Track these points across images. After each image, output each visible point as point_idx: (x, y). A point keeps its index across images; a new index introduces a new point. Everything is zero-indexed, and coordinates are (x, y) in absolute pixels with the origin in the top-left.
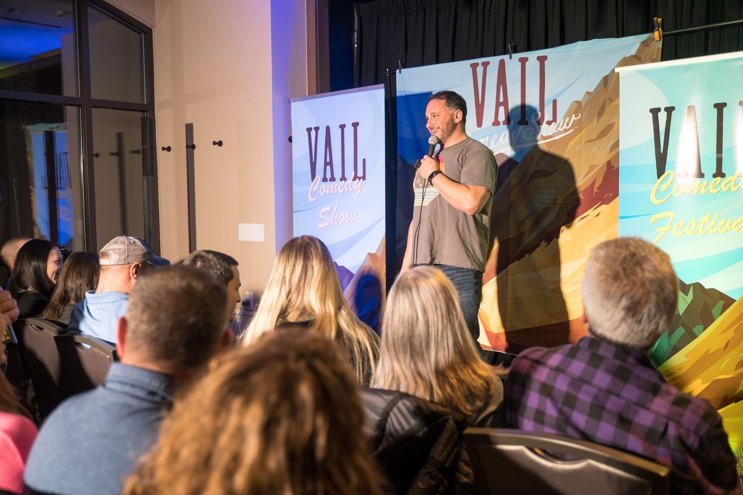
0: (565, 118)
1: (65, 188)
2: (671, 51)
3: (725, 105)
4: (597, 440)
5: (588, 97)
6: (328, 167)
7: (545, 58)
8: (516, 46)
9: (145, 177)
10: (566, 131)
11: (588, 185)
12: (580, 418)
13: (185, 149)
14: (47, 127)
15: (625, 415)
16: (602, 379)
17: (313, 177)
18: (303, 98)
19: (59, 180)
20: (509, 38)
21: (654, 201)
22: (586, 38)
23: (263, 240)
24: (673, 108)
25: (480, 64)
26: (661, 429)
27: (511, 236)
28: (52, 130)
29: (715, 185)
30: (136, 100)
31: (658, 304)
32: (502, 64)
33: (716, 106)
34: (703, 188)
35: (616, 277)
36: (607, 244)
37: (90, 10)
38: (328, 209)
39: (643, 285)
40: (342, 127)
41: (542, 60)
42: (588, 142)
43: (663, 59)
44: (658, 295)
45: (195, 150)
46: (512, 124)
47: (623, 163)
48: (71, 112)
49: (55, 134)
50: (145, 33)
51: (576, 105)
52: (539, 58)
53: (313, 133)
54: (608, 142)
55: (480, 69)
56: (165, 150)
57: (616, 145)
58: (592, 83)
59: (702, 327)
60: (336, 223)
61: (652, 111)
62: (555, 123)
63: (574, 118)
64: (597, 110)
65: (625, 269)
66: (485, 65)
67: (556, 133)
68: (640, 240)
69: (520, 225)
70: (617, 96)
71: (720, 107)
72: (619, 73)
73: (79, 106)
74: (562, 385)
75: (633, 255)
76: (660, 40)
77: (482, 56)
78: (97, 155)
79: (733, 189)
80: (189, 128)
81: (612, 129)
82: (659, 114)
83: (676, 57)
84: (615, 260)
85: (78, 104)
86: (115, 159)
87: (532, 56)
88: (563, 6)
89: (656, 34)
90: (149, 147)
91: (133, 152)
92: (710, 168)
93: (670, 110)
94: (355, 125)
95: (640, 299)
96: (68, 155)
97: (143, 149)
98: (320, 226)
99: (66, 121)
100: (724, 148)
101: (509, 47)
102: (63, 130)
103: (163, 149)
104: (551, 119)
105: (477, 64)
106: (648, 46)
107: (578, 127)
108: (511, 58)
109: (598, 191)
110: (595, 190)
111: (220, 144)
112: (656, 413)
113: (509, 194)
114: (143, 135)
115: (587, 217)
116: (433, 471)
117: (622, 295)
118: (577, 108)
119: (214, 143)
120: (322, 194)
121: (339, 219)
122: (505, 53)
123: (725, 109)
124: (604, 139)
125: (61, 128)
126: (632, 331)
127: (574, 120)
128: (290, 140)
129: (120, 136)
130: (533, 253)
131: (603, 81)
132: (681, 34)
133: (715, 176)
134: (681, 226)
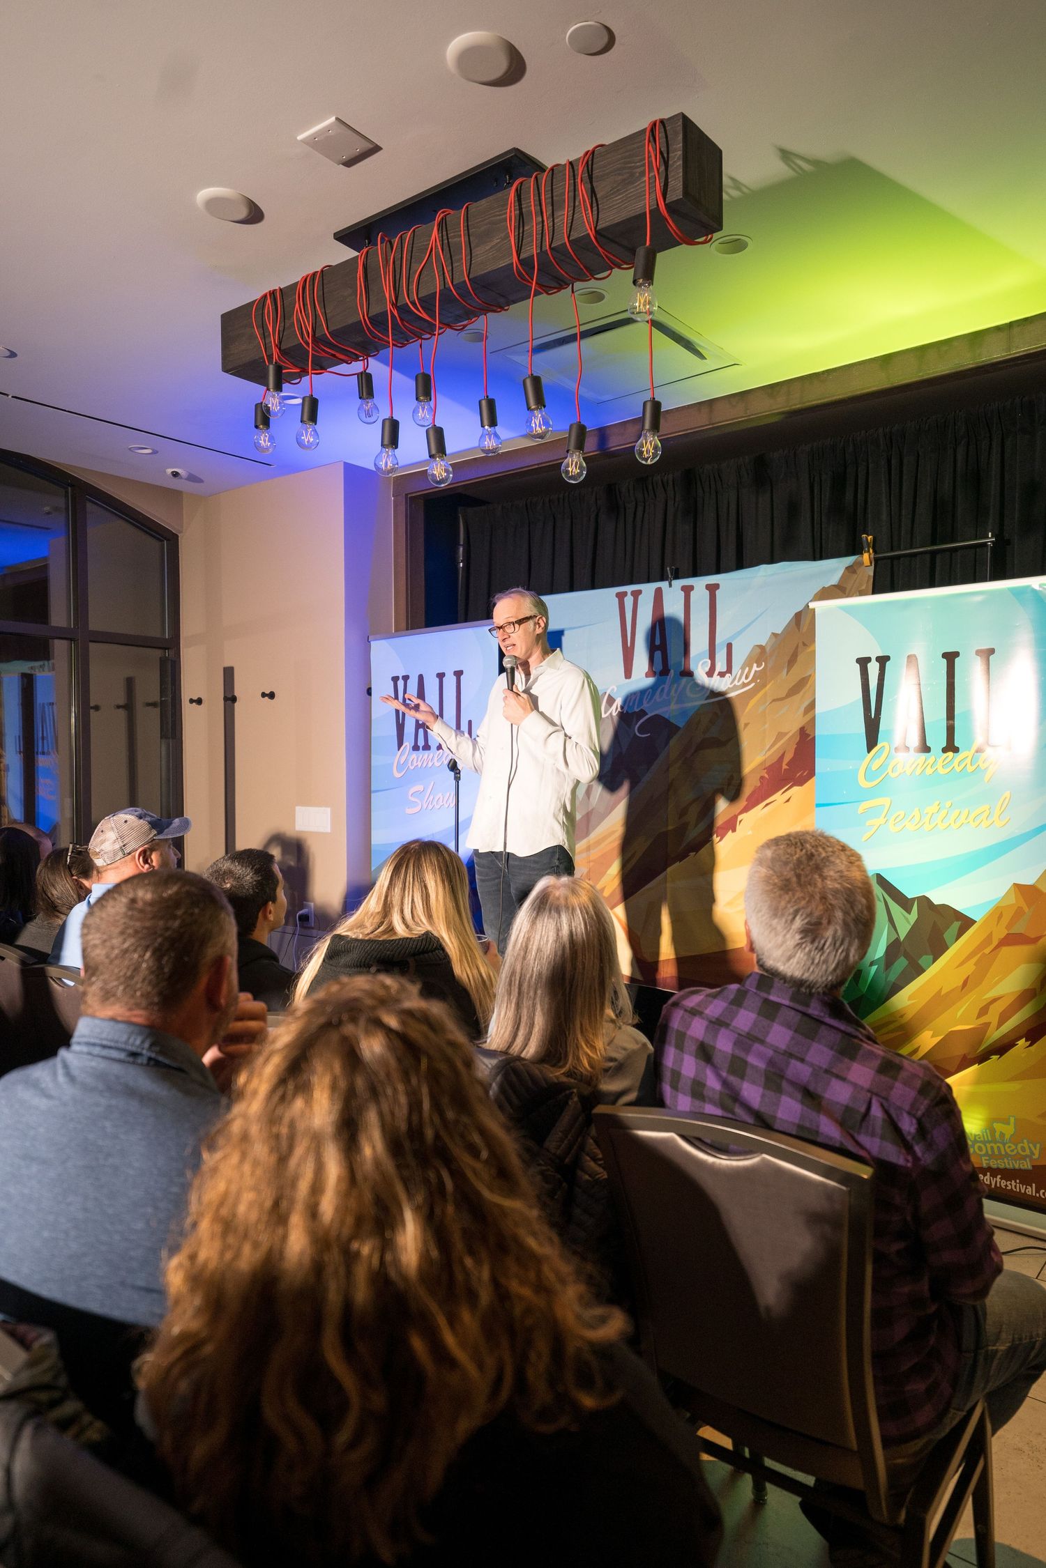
0: (743, 668)
1: (49, 753)
2: (886, 580)
3: (956, 654)
4: (776, 1126)
5: (774, 640)
6: (421, 731)
7: (716, 586)
8: (677, 570)
9: (163, 741)
10: (744, 685)
11: (775, 759)
12: (752, 1092)
13: (222, 702)
14: (24, 667)
15: (811, 1088)
16: (779, 1036)
17: (400, 744)
18: (388, 636)
19: (40, 741)
20: (668, 560)
21: (864, 783)
22: (772, 561)
23: (329, 830)
24: (887, 658)
25: (629, 594)
26: (863, 1109)
27: (670, 828)
28: (33, 672)
29: (945, 763)
30: (153, 632)
31: (846, 925)
32: (659, 592)
33: (945, 655)
34: (930, 765)
35: (785, 887)
36: (776, 842)
37: (89, 506)
38: (420, 788)
39: (824, 898)
40: (441, 676)
41: (712, 589)
42: (774, 700)
43: (874, 592)
44: (846, 913)
45: (236, 704)
46: (672, 676)
47: (820, 731)
48: (60, 647)
49: (36, 677)
50: (168, 541)
51: (758, 650)
52: (708, 587)
53: (401, 683)
54: (800, 702)
55: (629, 601)
56: (194, 704)
57: (812, 706)
58: (779, 622)
59: (931, 957)
60: (430, 807)
61: (859, 661)
62: (730, 675)
63: (755, 668)
64: (787, 658)
65: (798, 876)
66: (636, 594)
67: (732, 688)
68: (822, 835)
69: (683, 813)
70: (813, 641)
71: (950, 657)
72: (814, 609)
73: (71, 640)
74: (724, 1044)
75: (811, 856)
76: (871, 565)
77: (631, 582)
78: (97, 708)
79: (970, 769)
80: (229, 673)
81: (807, 683)
82: (869, 665)
83: (893, 588)
84: (786, 863)
85: (69, 636)
86: (122, 713)
87: (700, 584)
88: (740, 518)
89: (866, 556)
90: (170, 700)
91: (149, 705)
92: (937, 739)
93: (883, 660)
94: (459, 674)
95: (820, 917)
96: (55, 707)
97: (161, 701)
98: (409, 811)
99: (53, 659)
100: (956, 712)
101: (669, 572)
102: (49, 671)
103: (192, 701)
104: (725, 669)
105: (625, 594)
106: (854, 572)
107: (761, 680)
108: (670, 586)
109: (788, 767)
110: (785, 767)
111: (272, 696)
112: (855, 1085)
113: (668, 769)
114: (162, 682)
115: (772, 804)
116: (548, 1170)
117: (796, 913)
118: (760, 654)
119: (264, 695)
120: (412, 768)
121: (435, 803)
122: (662, 579)
123: (957, 660)
124: (797, 698)
125: (46, 668)
126: (813, 963)
127: (756, 671)
128: (369, 692)
129: (130, 682)
130: (700, 852)
131: (794, 620)
132: (898, 557)
133: (945, 750)
134: (900, 818)
